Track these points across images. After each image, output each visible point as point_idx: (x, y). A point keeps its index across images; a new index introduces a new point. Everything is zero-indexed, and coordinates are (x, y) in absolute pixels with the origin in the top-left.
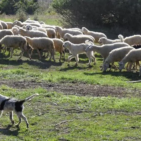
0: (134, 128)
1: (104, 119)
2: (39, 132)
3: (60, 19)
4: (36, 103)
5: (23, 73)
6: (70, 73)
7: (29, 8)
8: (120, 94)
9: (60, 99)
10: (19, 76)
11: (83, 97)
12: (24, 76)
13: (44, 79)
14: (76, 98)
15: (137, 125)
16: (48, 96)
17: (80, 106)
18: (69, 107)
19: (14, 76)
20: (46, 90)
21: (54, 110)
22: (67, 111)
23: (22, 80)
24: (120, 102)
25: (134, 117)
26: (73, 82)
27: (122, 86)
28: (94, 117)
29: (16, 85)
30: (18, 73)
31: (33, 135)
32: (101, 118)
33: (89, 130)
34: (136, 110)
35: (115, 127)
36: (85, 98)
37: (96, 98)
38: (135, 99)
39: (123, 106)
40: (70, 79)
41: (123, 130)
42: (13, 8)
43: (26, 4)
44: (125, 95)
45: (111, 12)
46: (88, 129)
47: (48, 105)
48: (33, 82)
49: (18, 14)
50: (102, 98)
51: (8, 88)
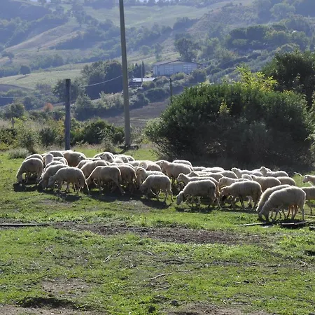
0: (248, 282)
1: (210, 271)
2: (130, 289)
3: (155, 148)
4: (127, 252)
5: (110, 216)
6: (168, 215)
7: (116, 136)
8: (229, 240)
9: (156, 247)
10: (105, 219)
11: (184, 244)
12: (112, 219)
13: (136, 222)
14: (175, 246)
15: (251, 279)
16: (141, 244)
17: (181, 256)
18: (167, 257)
19: (99, 219)
20: (139, 236)
21: (148, 261)
22: (165, 261)
23: (109, 224)
24: (229, 251)
25: (247, 269)
26: (171, 226)
27: (232, 230)
28: (198, 269)
29: (103, 230)
30: (105, 215)
31: (123, 292)
32: (206, 270)
33: (193, 285)
34: (249, 261)
35: (224, 282)
36: (186, 246)
37: (199, 245)
38: (248, 247)
39: (233, 256)
40: (168, 223)
41: (235, 285)
42: (97, 136)
43: (113, 131)
44: (235, 241)
45: (217, 140)
46: (190, 284)
47: (141, 255)
48: (122, 226)
49: (103, 144)
50: (208, 245)
51: (93, 234)
